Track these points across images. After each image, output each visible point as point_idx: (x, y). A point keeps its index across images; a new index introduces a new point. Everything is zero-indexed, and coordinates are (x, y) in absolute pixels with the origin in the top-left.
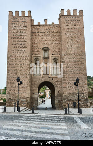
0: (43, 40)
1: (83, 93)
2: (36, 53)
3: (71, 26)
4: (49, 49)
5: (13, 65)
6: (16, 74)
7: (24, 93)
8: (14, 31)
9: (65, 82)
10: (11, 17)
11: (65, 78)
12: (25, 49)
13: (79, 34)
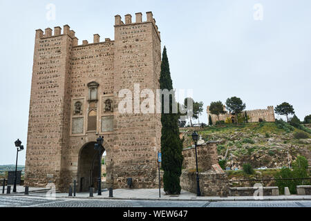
0: (90, 69)
1: (147, 161)
2: (77, 93)
3: (130, 42)
4: (98, 85)
5: (38, 116)
6: (41, 132)
7: (52, 164)
8: (42, 61)
9: (117, 141)
10: (39, 39)
11: (118, 135)
12: (56, 89)
13: (144, 54)
